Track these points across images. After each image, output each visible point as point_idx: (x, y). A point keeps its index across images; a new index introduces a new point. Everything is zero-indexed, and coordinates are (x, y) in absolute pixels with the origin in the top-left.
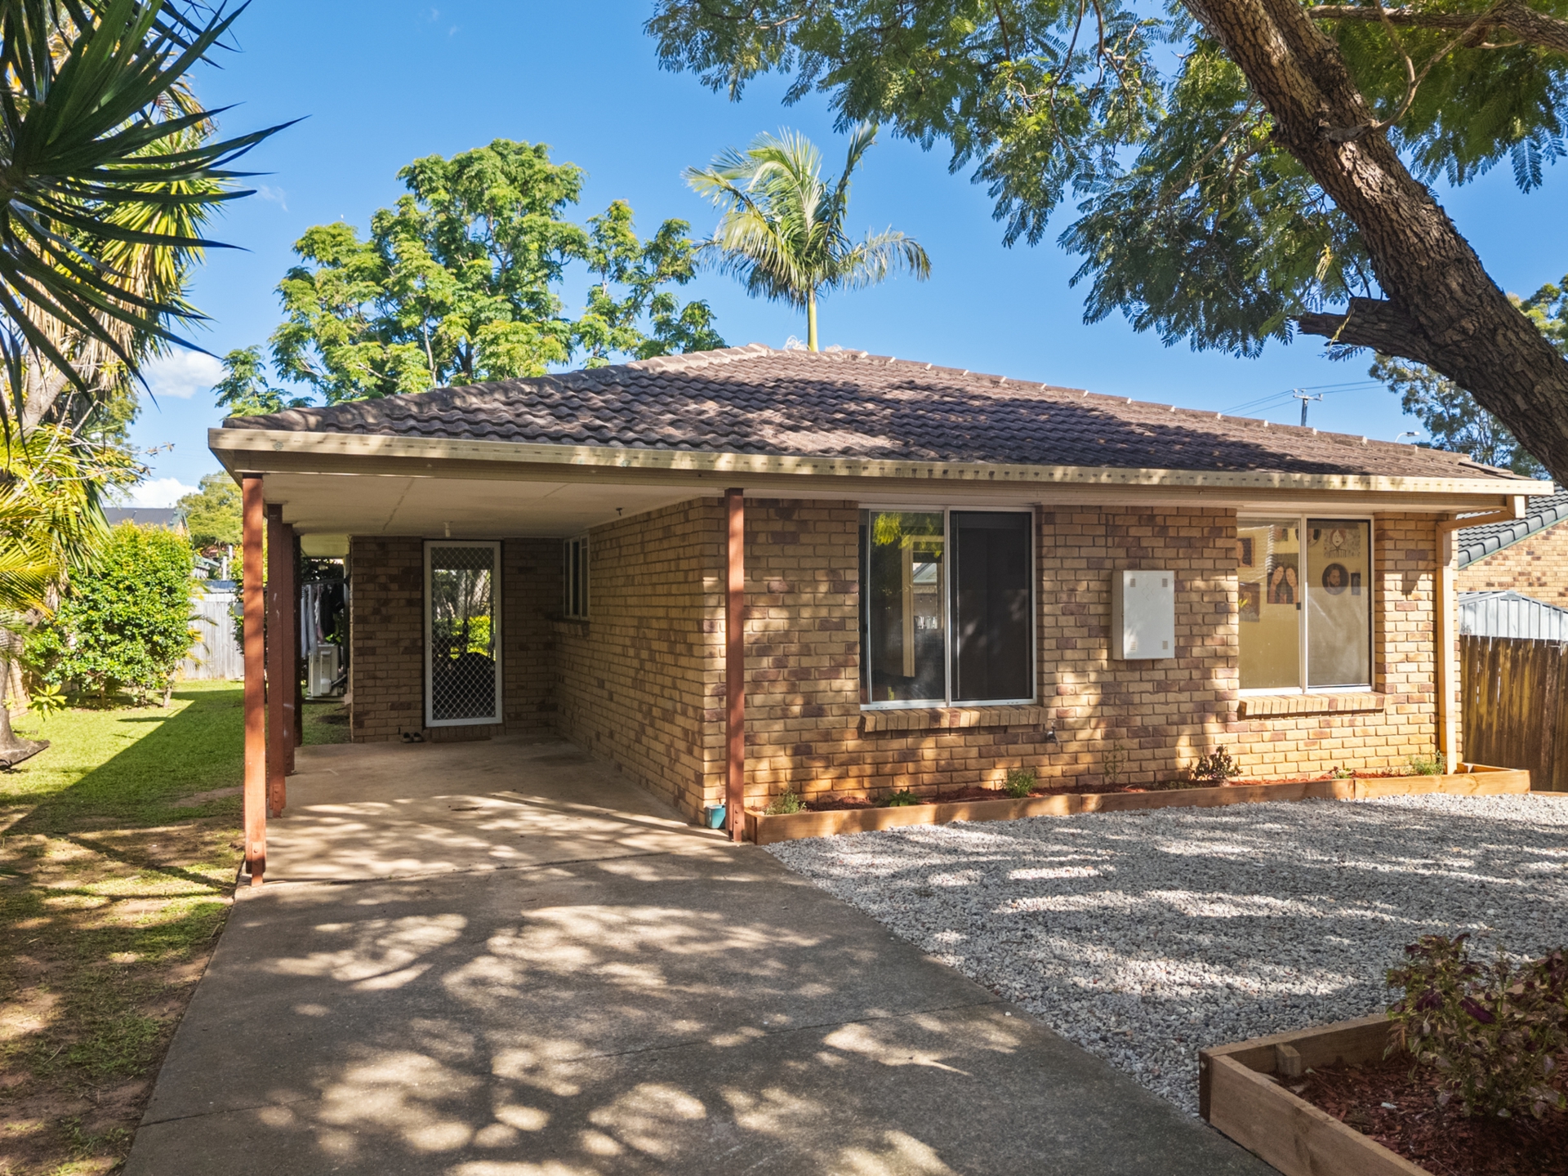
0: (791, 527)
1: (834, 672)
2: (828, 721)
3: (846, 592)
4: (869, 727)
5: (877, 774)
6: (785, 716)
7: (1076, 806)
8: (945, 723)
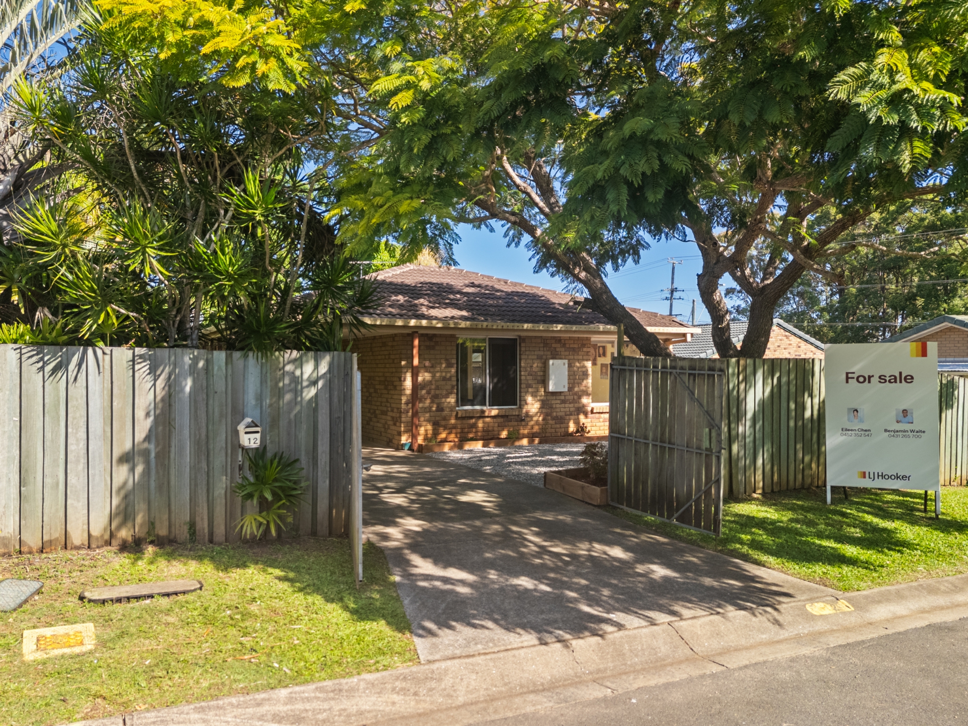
0: (432, 344)
1: (447, 396)
2: (445, 413)
3: (452, 367)
4: (459, 415)
5: (462, 432)
6: (430, 411)
7: (531, 442)
8: (486, 414)
